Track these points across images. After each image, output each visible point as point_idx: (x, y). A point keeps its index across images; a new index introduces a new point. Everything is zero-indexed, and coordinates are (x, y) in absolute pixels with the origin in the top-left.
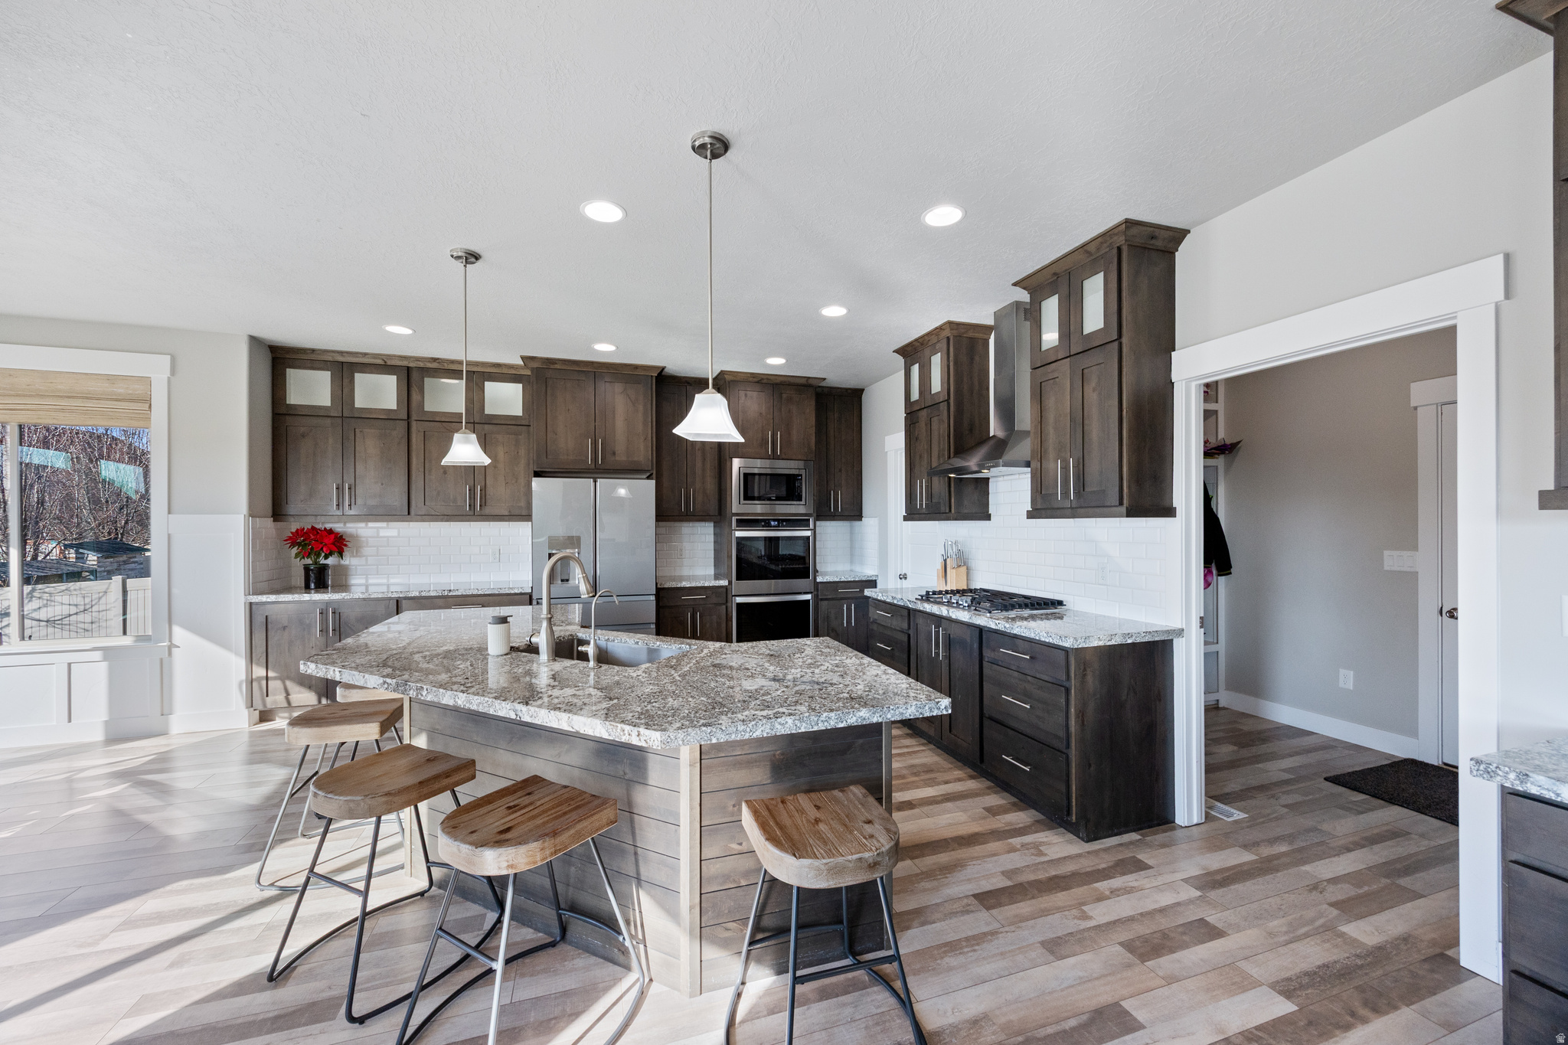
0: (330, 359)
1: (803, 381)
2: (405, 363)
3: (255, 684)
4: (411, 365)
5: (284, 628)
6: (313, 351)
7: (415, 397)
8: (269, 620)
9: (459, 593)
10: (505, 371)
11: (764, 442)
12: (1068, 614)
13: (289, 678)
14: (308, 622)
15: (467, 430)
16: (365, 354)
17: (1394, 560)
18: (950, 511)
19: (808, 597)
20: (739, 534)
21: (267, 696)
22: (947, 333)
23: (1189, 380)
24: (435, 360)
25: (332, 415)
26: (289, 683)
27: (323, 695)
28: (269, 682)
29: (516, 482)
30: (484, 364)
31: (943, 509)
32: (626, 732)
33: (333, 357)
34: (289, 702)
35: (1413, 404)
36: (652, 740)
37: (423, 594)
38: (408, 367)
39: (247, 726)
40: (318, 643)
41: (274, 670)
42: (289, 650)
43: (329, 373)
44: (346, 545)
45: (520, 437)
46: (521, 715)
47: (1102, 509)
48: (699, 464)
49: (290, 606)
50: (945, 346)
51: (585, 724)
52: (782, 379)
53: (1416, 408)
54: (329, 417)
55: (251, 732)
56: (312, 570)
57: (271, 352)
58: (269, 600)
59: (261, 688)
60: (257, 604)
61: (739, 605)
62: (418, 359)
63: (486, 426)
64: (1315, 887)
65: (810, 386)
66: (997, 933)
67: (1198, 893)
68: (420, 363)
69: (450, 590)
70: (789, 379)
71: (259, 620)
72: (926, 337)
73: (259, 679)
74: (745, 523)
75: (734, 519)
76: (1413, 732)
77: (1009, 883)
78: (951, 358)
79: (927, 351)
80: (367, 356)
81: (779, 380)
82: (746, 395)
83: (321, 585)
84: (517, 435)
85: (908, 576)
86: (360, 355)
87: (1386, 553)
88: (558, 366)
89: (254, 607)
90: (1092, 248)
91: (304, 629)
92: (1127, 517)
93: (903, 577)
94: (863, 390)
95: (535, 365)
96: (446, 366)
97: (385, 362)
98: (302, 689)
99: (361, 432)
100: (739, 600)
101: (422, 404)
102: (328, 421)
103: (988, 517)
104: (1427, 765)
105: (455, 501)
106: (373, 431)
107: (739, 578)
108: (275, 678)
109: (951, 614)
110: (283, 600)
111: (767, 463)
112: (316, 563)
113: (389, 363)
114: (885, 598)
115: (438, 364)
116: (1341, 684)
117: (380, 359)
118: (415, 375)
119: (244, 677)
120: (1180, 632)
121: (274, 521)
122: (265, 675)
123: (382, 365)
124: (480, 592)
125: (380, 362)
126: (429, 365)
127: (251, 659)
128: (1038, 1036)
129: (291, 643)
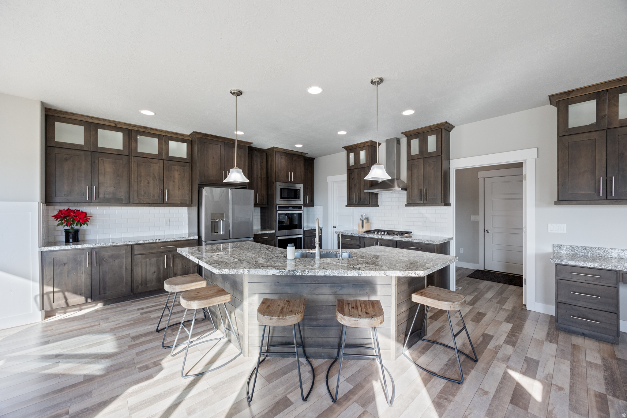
0: (84, 120)
1: (300, 154)
2: (128, 127)
3: (45, 297)
4: (131, 128)
5: (65, 264)
6: (74, 114)
7: (133, 144)
8: (55, 260)
9: (164, 241)
10: (179, 136)
11: (287, 176)
12: (413, 236)
13: (68, 291)
14: (79, 260)
15: (237, 168)
16: (105, 120)
17: (473, 218)
18: (369, 204)
19: (302, 236)
20: (278, 212)
21: (54, 302)
22: (369, 144)
23: (454, 168)
24: (144, 127)
25: (84, 149)
26: (67, 294)
27: (89, 298)
28: (55, 294)
29: (184, 188)
30: (169, 132)
31: (366, 203)
32: (410, 273)
33: (85, 119)
34: (67, 304)
35: (478, 177)
36: (420, 274)
37: (146, 242)
38: (129, 129)
39: (41, 321)
40: (86, 270)
41: (57, 287)
42: (68, 276)
43: (83, 127)
44: (88, 219)
45: (185, 168)
46: (361, 274)
47: (436, 204)
48: (260, 184)
49: (69, 252)
50: (368, 148)
51: (392, 273)
52: (294, 152)
53: (479, 178)
54: (83, 150)
55: (43, 324)
56: (71, 232)
57: (46, 111)
58: (55, 249)
59: (49, 298)
60: (46, 252)
61: (279, 240)
62: (135, 126)
63: (169, 161)
64: (490, 300)
65: (302, 156)
66: (444, 325)
67: (472, 307)
68: (136, 128)
69: (159, 239)
70: (295, 152)
71: (49, 260)
72: (359, 145)
73: (48, 293)
74: (281, 208)
75: (277, 206)
76: (478, 263)
77: (433, 314)
78: (370, 153)
79: (359, 149)
80: (106, 121)
81: (292, 152)
82: (281, 157)
83: (76, 240)
84: (184, 167)
85: (337, 227)
86: (103, 120)
87: (472, 216)
88: (209, 138)
89: (45, 254)
90: (433, 127)
91: (77, 264)
92: (444, 206)
93: (335, 227)
94: (315, 158)
95: (199, 136)
96: (149, 131)
97: (116, 125)
98: (76, 296)
99: (102, 159)
100: (279, 238)
101: (136, 148)
102: (82, 153)
103: (378, 206)
104: (482, 270)
105: (154, 196)
106: (109, 160)
107: (279, 230)
108: (59, 292)
109: (383, 238)
110: (65, 248)
111: (286, 184)
112: (72, 228)
113: (118, 126)
114: (347, 234)
115: (145, 130)
116: (460, 252)
117: (113, 123)
118: (133, 134)
119: (38, 293)
120: (452, 239)
121: (47, 206)
122: (52, 290)
123: (115, 126)
124: (174, 240)
125: (113, 125)
126: (140, 130)
127: (42, 283)
128: (479, 343)
129: (69, 272)
